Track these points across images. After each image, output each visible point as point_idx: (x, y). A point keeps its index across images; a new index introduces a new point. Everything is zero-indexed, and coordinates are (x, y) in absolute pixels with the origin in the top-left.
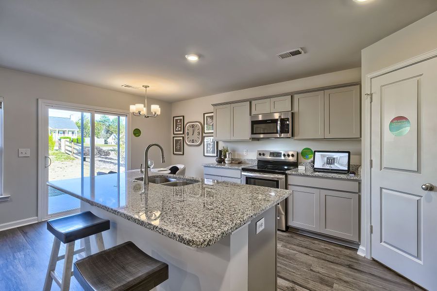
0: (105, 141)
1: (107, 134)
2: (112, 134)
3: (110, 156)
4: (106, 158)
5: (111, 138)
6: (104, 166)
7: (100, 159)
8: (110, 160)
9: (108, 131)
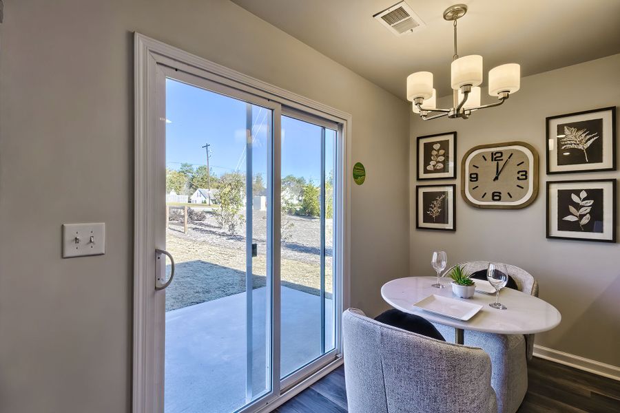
0: (189, 198)
1: (190, 188)
2: (196, 190)
3: (205, 222)
4: (201, 224)
5: (195, 194)
6: (202, 239)
7: (194, 226)
8: (207, 229)
9: (191, 186)
